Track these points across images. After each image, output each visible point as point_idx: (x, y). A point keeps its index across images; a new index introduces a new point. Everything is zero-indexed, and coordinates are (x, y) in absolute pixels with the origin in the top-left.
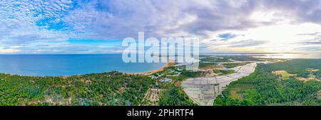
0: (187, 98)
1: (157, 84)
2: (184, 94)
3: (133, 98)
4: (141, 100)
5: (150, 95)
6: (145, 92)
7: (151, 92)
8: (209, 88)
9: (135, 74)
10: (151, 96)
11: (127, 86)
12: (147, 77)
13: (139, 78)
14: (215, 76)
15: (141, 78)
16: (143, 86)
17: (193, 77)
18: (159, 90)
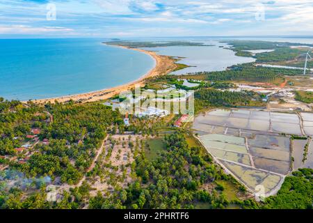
0: (208, 159)
1: (127, 123)
2: (198, 147)
3: (63, 165)
4: (86, 166)
5: (110, 151)
6: (96, 145)
7: (113, 143)
8: (275, 144)
9: (63, 99)
10: (114, 154)
11: (42, 137)
12: (98, 106)
13: (74, 112)
14: (297, 111)
15: (82, 109)
16: (90, 130)
17: (228, 106)
18: (134, 138)
